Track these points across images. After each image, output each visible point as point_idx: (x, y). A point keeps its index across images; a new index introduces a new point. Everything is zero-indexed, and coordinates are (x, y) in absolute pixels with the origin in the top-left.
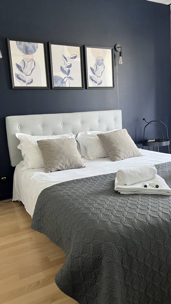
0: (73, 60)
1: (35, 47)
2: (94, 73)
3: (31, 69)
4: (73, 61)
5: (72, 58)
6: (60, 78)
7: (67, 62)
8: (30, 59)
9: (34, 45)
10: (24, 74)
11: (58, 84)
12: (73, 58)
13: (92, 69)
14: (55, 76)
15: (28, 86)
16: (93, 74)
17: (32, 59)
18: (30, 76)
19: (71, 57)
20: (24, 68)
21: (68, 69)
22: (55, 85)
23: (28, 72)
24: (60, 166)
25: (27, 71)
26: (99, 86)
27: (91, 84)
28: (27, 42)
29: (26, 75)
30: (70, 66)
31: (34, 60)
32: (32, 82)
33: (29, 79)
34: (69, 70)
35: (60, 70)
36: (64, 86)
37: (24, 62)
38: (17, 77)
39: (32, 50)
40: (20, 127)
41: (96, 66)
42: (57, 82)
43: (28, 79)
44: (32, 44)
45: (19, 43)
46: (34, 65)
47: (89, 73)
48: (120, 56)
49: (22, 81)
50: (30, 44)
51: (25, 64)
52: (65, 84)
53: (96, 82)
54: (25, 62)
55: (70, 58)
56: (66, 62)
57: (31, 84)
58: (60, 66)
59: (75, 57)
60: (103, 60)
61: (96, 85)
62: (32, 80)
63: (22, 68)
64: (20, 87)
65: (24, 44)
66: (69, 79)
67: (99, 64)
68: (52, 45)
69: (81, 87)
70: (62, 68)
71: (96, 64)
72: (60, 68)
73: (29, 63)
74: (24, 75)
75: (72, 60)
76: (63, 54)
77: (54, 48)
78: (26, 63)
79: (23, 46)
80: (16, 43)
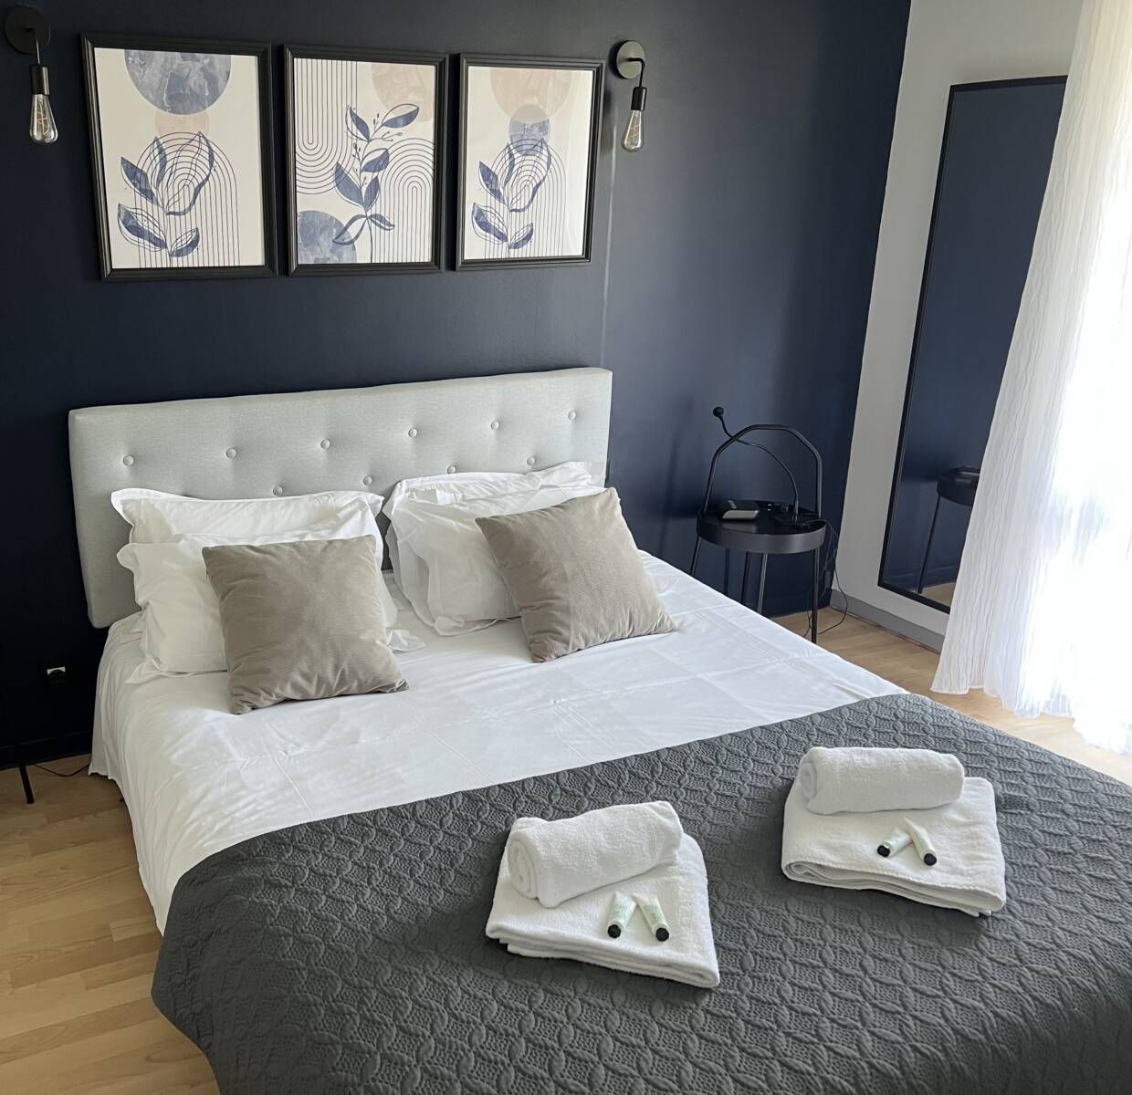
0: (399, 134)
1: (219, 76)
2: (496, 193)
3: (191, 185)
4: (397, 139)
5: (392, 123)
6: (330, 222)
7: (369, 141)
8: (192, 137)
9: (211, 64)
10: (161, 210)
11: (319, 250)
12: (401, 122)
13: (487, 174)
14: (304, 213)
15: (175, 265)
16: (492, 200)
17: (200, 135)
18: (188, 215)
19: (391, 116)
20: (159, 180)
21: (369, 176)
22: (305, 255)
23: (176, 198)
24: (295, 687)
25: (176, 191)
26: (515, 254)
27: (475, 245)
28: (178, 54)
29: (170, 213)
30: (381, 163)
31: (207, 141)
32: (194, 244)
33: (184, 232)
34: (375, 183)
35: (332, 185)
36: (346, 259)
37: (161, 151)
38: (124, 223)
39: (202, 88)
40: (131, 461)
41: (507, 156)
42: (312, 241)
43: (175, 232)
44: (204, 59)
45: (137, 60)
46: (207, 163)
47: (474, 193)
48: (632, 109)
49: (147, 242)
50: (192, 60)
51: (163, 162)
52: (354, 248)
53: (502, 237)
54: (167, 152)
55: (382, 125)
56: (361, 144)
57: (190, 255)
58: (334, 162)
59: (409, 118)
60: (544, 127)
61: (500, 251)
62: (198, 236)
63: (152, 180)
64: (141, 269)
65: (162, 59)
66: (373, 225)
67: (525, 147)
68: (298, 61)
69: (426, 260)
70: (340, 175)
71: (508, 146)
72: (330, 174)
73: (186, 156)
74: (157, 212)
75: (394, 131)
76: (349, 103)
77: (309, 75)
78: (168, 158)
79: (157, 72)
80: (127, 61)
